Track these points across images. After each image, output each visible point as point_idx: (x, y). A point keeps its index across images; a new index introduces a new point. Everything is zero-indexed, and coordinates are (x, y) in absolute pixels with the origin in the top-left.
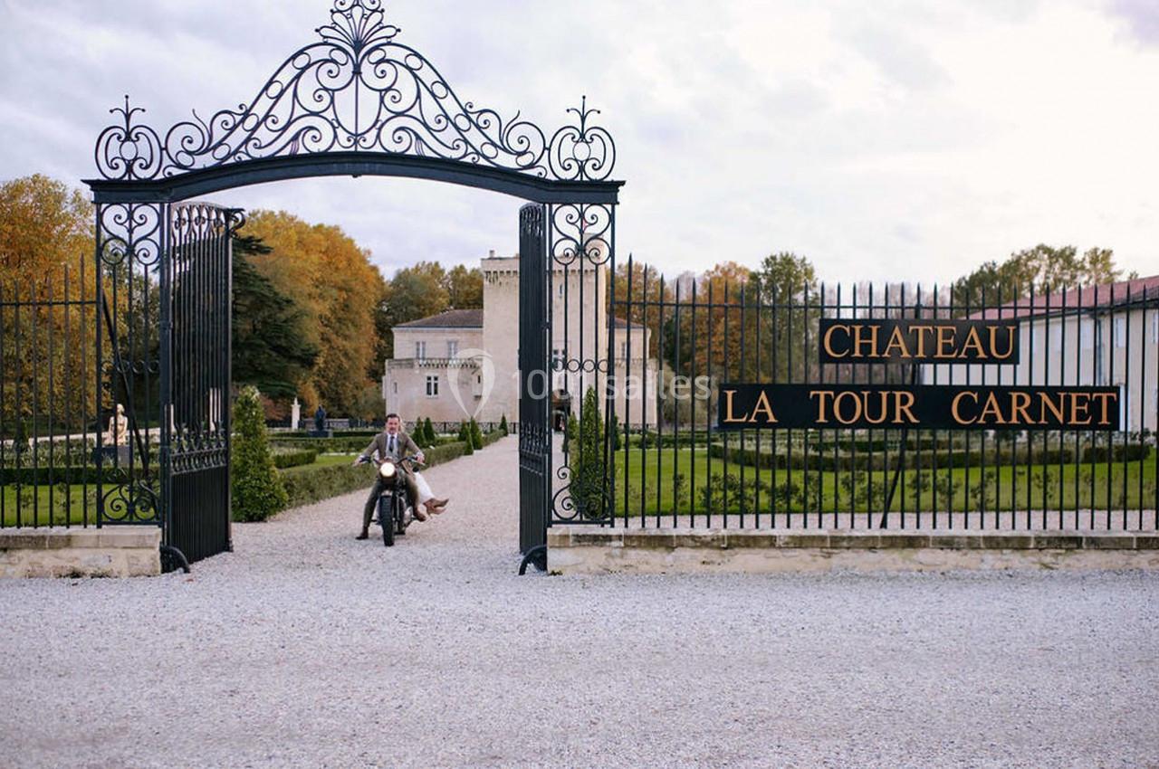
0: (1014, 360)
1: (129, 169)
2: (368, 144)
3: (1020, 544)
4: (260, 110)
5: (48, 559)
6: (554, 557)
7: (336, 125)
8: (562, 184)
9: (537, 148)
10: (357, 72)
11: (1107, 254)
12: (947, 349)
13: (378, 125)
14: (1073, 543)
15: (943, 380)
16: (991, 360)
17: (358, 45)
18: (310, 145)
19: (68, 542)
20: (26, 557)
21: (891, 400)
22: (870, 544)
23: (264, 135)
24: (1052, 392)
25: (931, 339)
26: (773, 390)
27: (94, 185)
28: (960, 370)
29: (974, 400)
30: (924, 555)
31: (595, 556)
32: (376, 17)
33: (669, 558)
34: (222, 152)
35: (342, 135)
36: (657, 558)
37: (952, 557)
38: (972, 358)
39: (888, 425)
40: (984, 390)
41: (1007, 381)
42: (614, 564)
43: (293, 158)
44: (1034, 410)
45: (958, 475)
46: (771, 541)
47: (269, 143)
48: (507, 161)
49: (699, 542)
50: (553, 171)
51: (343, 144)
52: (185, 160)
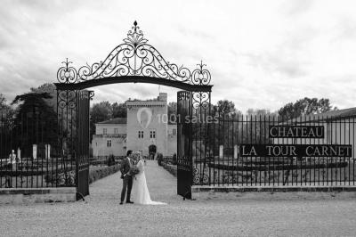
0: (323, 137)
1: (67, 80)
2: (139, 73)
3: (325, 190)
4: (107, 63)
5: (42, 197)
6: (194, 195)
7: (129, 67)
8: (195, 86)
9: (188, 75)
10: (135, 52)
11: (327, 101)
12: (304, 134)
13: (142, 68)
14: (340, 190)
15: (303, 143)
16: (317, 137)
17: (135, 45)
18: (121, 74)
19: (49, 191)
20: (35, 196)
21: (289, 148)
22: (284, 190)
23: (108, 70)
24: (333, 146)
25: (300, 131)
26: (256, 146)
27: (56, 84)
28: (308, 140)
29: (312, 149)
30: (299, 193)
31: (206, 194)
32: (141, 37)
33: (227, 195)
34: (95, 75)
35: (131, 71)
36: (224, 195)
37: (307, 194)
38: (311, 137)
39: (288, 155)
40: (315, 146)
41: (321, 143)
42: (211, 197)
43: (116, 77)
44: (328, 152)
45: (299, 171)
46: (256, 190)
47: (109, 73)
48: (179, 79)
49: (236, 190)
50: (192, 82)
51: (131, 73)
52: (84, 78)
